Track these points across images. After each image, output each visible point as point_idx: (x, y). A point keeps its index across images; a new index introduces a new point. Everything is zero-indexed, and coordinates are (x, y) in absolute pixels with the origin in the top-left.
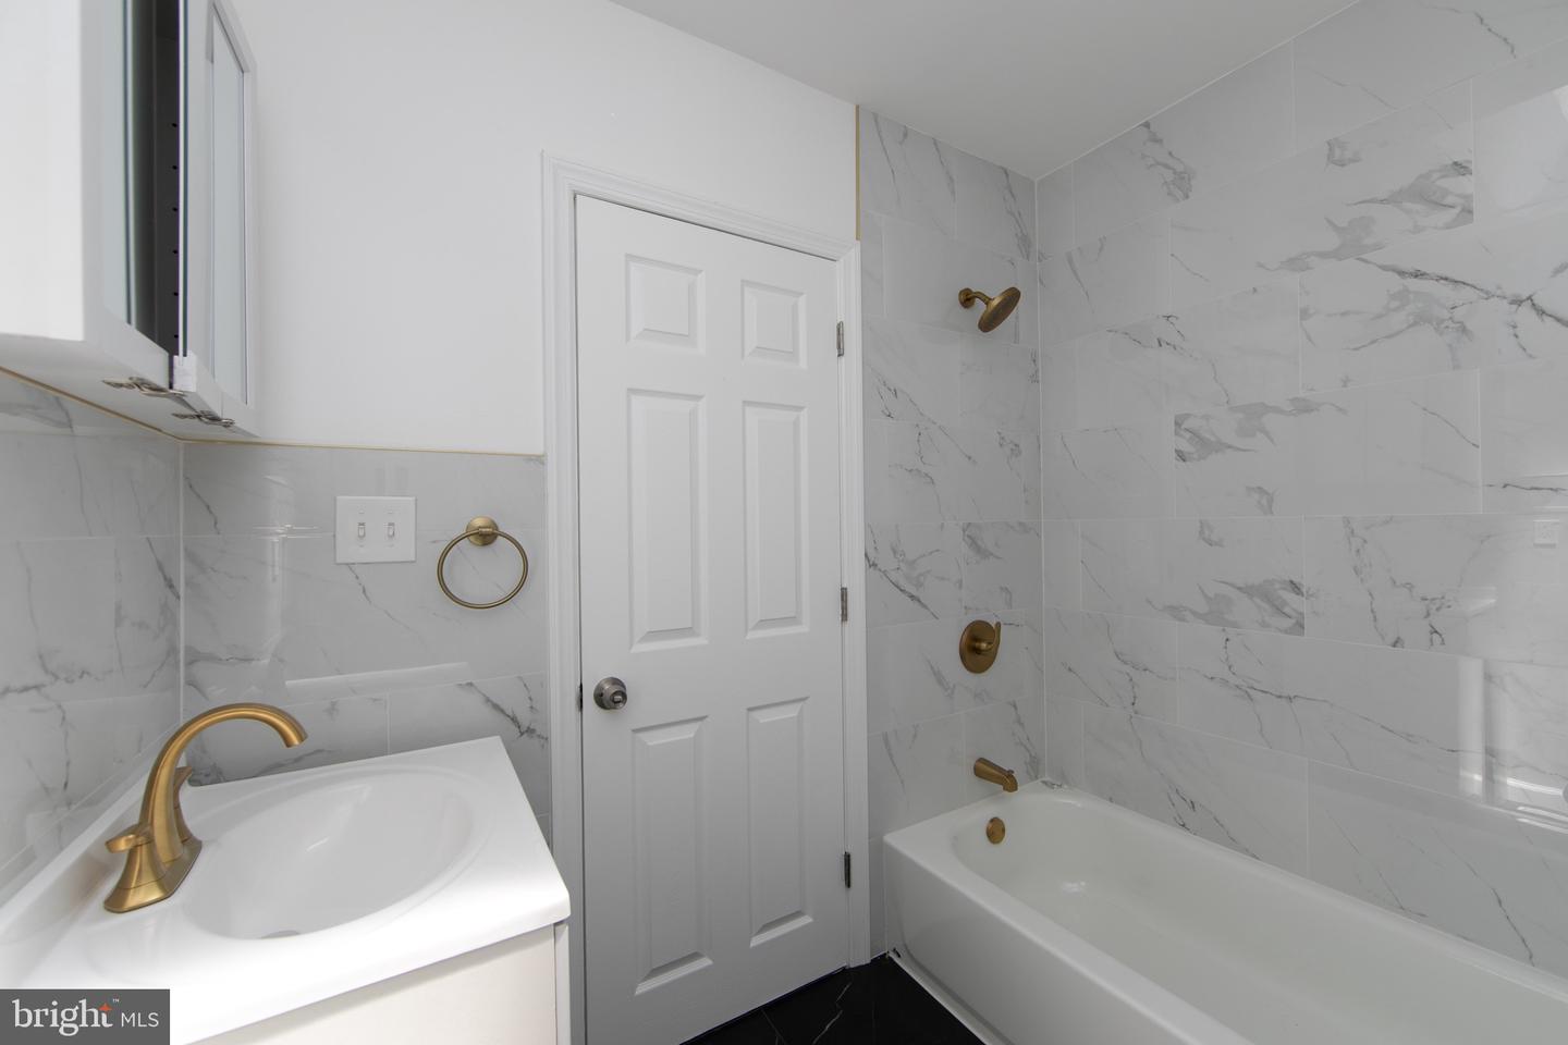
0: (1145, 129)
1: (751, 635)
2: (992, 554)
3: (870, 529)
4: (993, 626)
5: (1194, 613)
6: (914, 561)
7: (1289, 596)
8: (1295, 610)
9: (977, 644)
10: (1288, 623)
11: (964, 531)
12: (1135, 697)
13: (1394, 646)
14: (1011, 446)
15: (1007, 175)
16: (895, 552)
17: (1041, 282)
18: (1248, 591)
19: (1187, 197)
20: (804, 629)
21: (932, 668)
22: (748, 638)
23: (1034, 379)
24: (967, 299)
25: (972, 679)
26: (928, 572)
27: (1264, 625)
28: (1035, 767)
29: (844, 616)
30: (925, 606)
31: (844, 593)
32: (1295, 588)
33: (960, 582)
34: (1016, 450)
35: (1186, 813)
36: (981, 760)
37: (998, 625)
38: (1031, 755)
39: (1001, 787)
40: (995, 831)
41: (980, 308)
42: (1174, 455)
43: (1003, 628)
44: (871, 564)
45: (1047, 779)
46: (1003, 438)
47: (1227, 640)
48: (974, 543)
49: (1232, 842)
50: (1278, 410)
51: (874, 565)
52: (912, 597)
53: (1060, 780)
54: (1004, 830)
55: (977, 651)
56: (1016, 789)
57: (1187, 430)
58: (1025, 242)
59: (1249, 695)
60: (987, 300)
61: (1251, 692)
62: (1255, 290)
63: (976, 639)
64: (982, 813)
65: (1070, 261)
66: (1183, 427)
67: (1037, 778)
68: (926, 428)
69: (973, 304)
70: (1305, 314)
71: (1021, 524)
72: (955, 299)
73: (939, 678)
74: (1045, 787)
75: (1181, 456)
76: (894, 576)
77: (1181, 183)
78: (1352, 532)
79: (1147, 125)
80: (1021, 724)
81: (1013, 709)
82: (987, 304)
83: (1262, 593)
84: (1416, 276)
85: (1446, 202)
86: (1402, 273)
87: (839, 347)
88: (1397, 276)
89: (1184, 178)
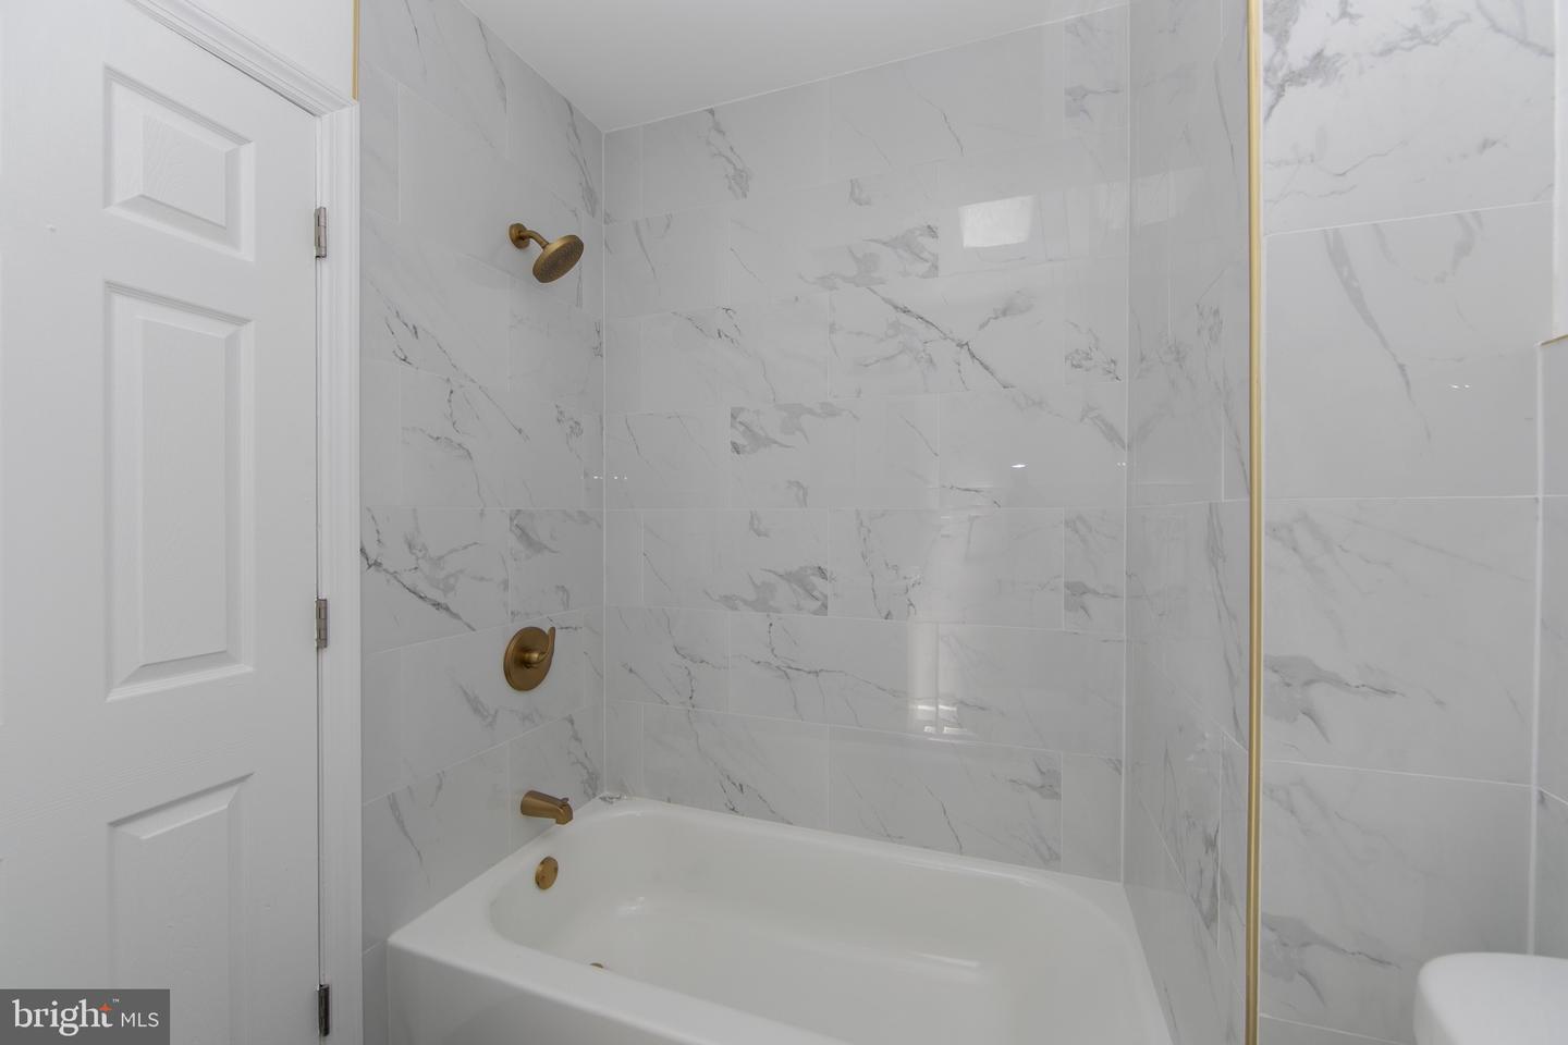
0: (709, 115)
1: (117, 695)
2: (546, 548)
3: (368, 514)
4: (547, 632)
5: (745, 602)
6: (441, 558)
7: (817, 580)
8: (822, 593)
9: (527, 655)
10: (816, 605)
11: (511, 519)
12: (692, 691)
13: (886, 618)
14: (571, 423)
15: (572, 113)
16: (410, 546)
17: (607, 246)
18: (788, 577)
19: (745, 196)
20: (244, 668)
21: (465, 693)
22: (109, 699)
23: (598, 351)
24: (521, 237)
25: (519, 699)
26: (461, 571)
27: (799, 608)
28: (592, 786)
29: (322, 640)
30: (456, 616)
31: (322, 609)
32: (821, 572)
33: (506, 584)
34: (576, 429)
35: (737, 797)
36: (532, 794)
37: (553, 630)
38: (588, 772)
39: (554, 820)
40: (546, 875)
41: (535, 250)
42: (730, 447)
43: (558, 633)
44: (371, 563)
45: (606, 793)
46: (561, 413)
47: (771, 625)
48: (524, 535)
49: (774, 815)
50: (811, 412)
51: (377, 564)
52: (437, 605)
53: (622, 790)
54: (556, 869)
55: (526, 664)
56: (571, 818)
57: (740, 423)
58: (590, 196)
59: (786, 675)
60: (544, 244)
61: (788, 671)
62: (797, 299)
63: (528, 650)
64: (528, 860)
65: (637, 231)
66: (738, 420)
67: (594, 795)
68: (461, 386)
69: (527, 245)
70: (832, 328)
71: (580, 512)
72: (504, 235)
73: (476, 706)
74: (603, 803)
75: (736, 448)
76: (407, 579)
77: (740, 180)
78: (861, 523)
79: (712, 112)
80: (577, 739)
81: (569, 726)
82: (543, 248)
83: (796, 579)
84: (905, 312)
85: (922, 256)
86: (896, 307)
87: (318, 244)
88: (891, 308)
89: (742, 177)
